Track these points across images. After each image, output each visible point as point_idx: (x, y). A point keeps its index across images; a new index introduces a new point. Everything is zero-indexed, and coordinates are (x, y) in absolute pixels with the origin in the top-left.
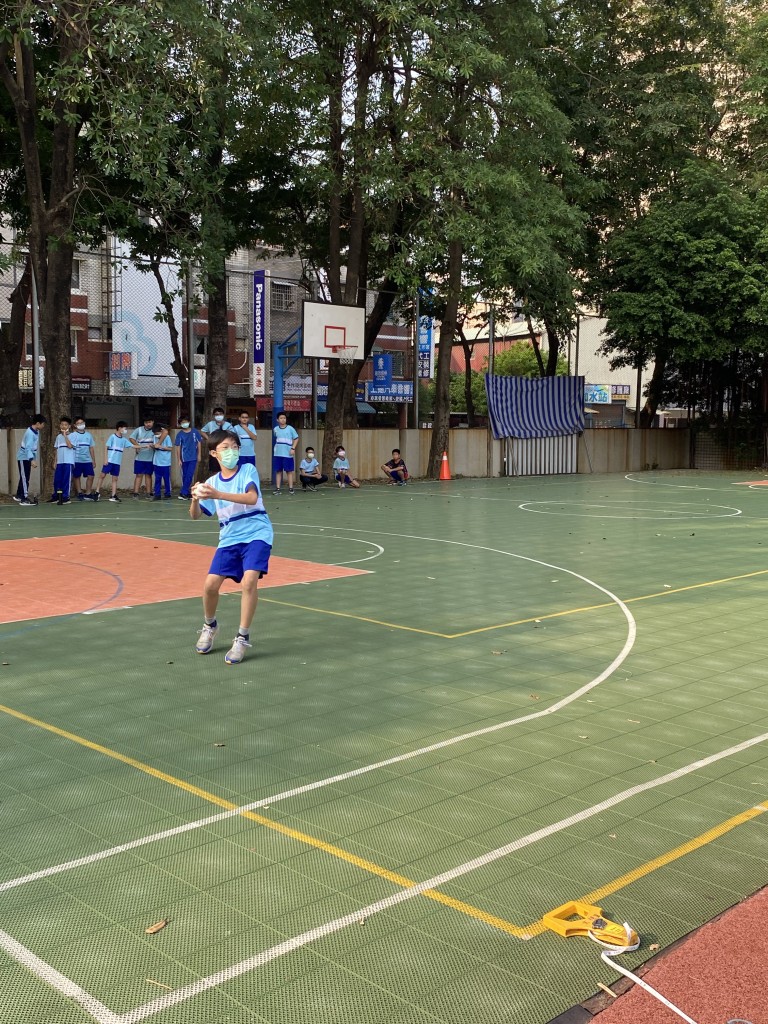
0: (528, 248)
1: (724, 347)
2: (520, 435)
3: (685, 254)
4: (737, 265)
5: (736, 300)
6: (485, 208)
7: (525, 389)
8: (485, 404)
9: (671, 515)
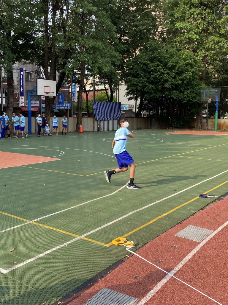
0: (104, 64)
1: (159, 94)
2: (103, 119)
3: (149, 67)
4: (163, 71)
5: (162, 81)
6: (92, 52)
8: (92, 110)
9: (144, 142)
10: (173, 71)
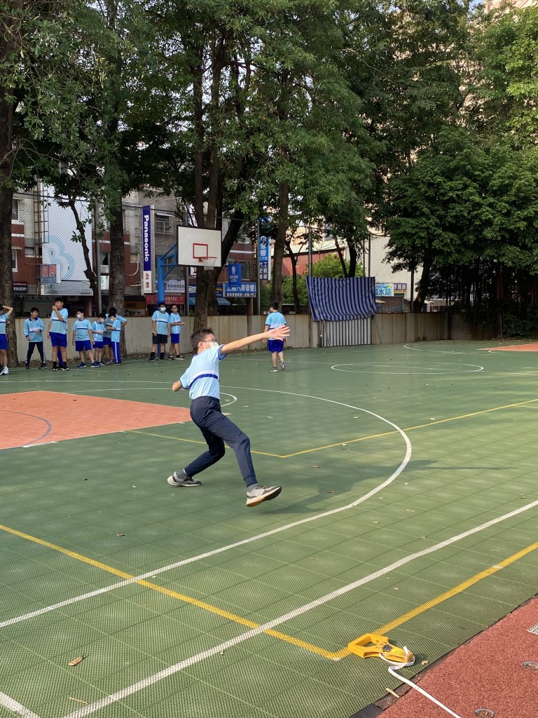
0: (334, 188)
1: (469, 256)
2: (331, 318)
3: (442, 191)
4: (477, 199)
5: (478, 223)
6: (303, 160)
7: (334, 287)
8: (307, 297)
9: (435, 371)
10: (505, 198)
